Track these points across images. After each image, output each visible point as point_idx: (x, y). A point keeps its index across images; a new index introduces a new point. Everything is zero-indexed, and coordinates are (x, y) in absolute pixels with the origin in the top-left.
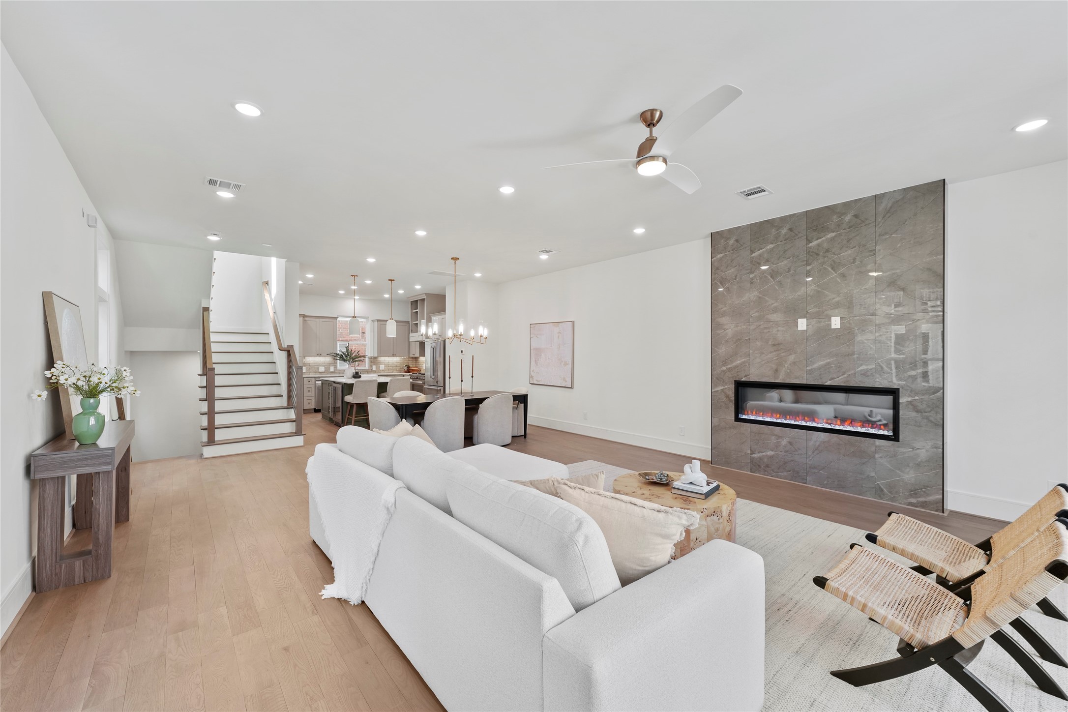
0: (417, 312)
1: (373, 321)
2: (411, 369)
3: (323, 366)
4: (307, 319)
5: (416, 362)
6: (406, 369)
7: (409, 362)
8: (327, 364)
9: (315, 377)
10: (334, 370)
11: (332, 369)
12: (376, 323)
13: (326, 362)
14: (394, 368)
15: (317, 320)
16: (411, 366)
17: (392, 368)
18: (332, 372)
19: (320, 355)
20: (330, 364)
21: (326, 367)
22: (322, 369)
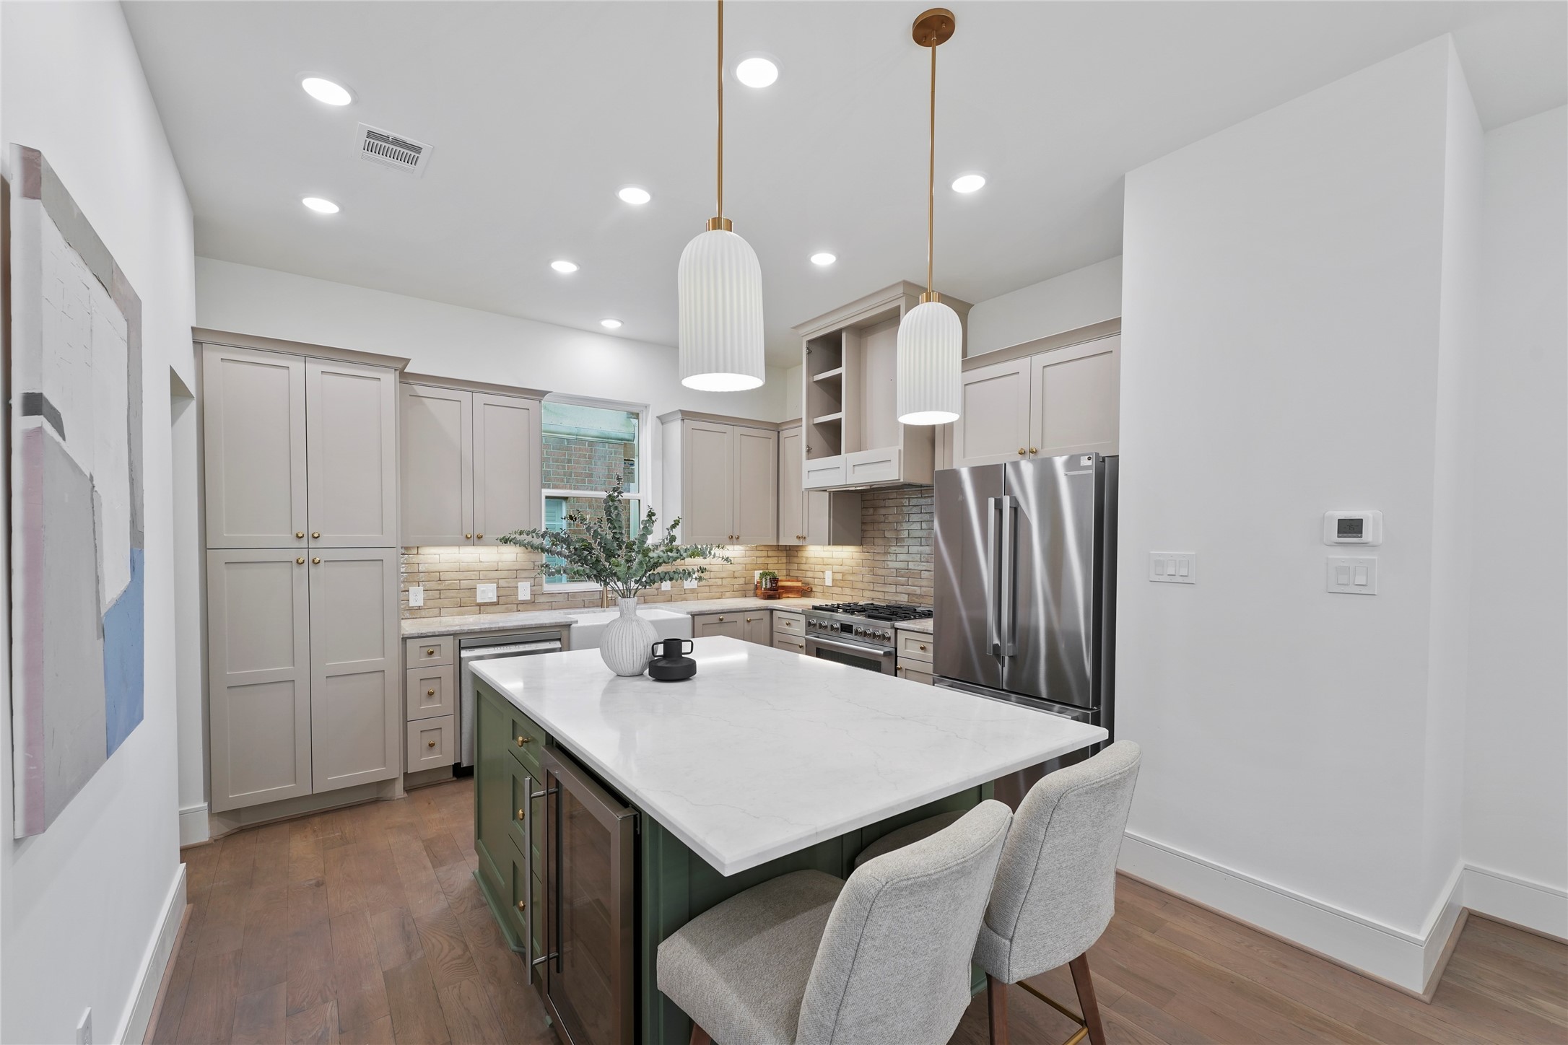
0: (838, 422)
1: (662, 419)
2: (780, 584)
3: (490, 580)
4: (421, 390)
5: (789, 563)
6: (766, 584)
7: (770, 561)
8: (504, 574)
9: (454, 634)
10: (533, 594)
11: (524, 592)
12: (676, 428)
13: (501, 566)
14: (725, 582)
15: (465, 396)
16: (781, 575)
17: (719, 581)
18: (524, 603)
19: (476, 539)
20: (517, 573)
21: (502, 583)
22: (487, 592)
